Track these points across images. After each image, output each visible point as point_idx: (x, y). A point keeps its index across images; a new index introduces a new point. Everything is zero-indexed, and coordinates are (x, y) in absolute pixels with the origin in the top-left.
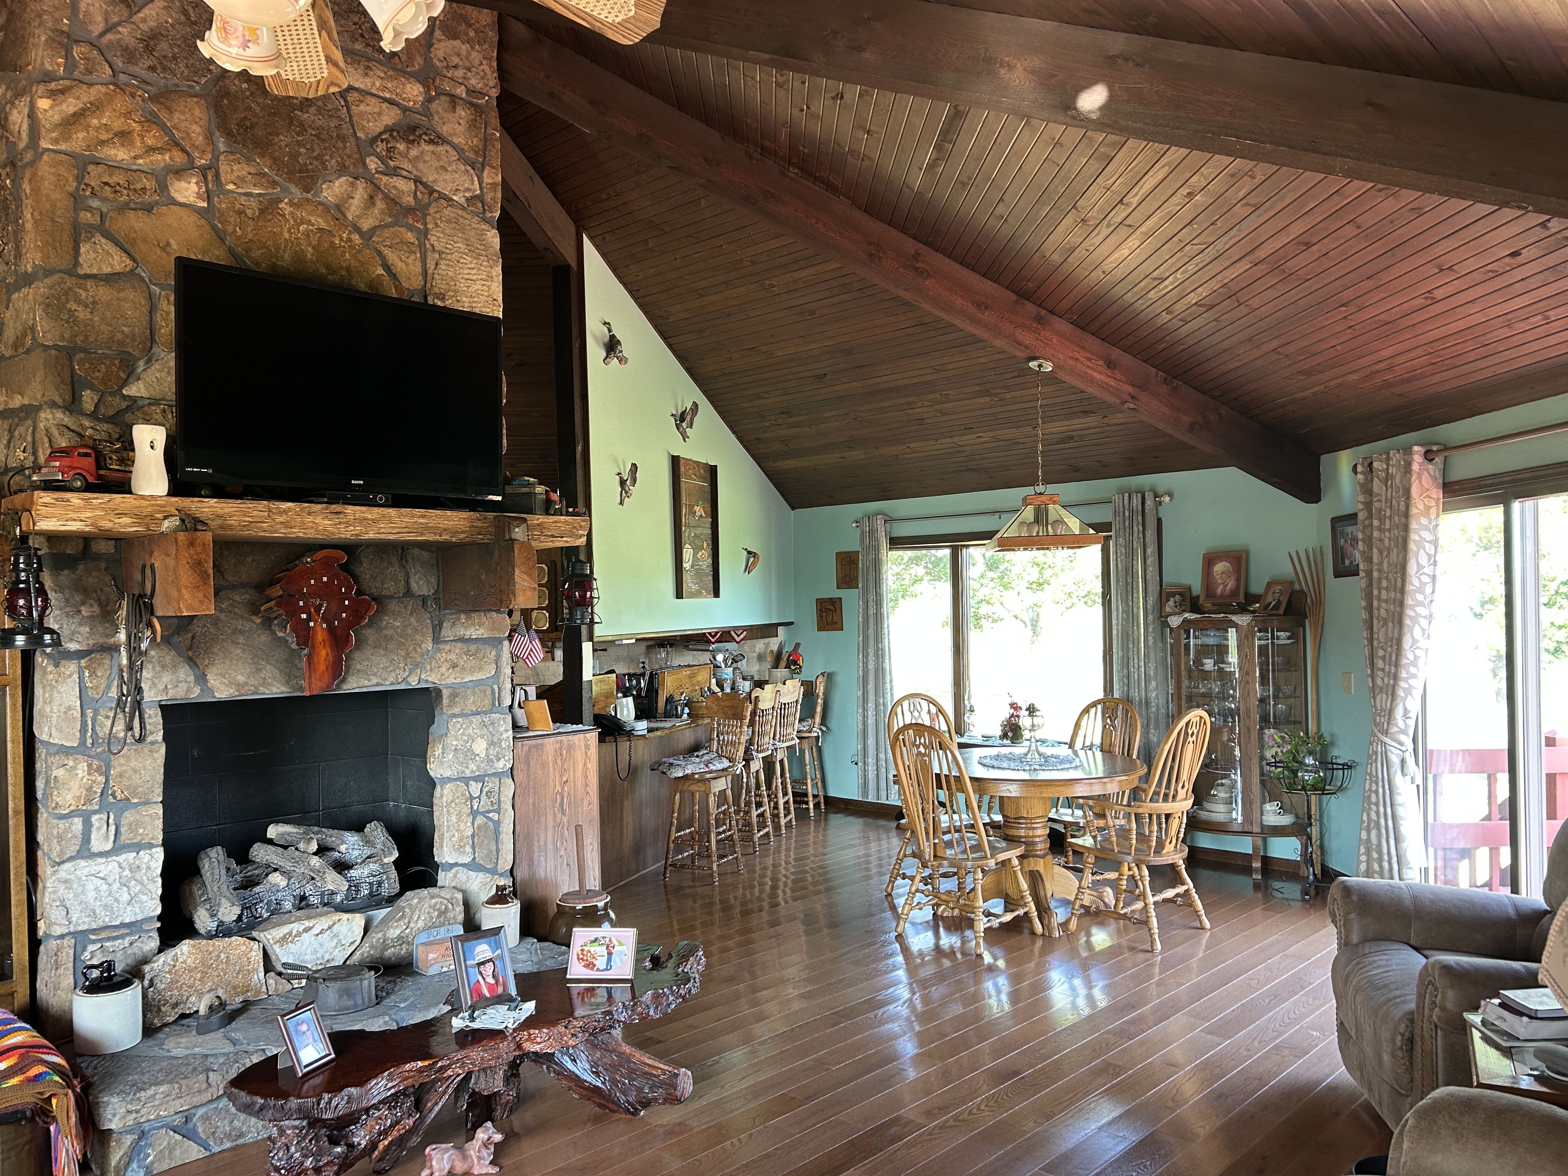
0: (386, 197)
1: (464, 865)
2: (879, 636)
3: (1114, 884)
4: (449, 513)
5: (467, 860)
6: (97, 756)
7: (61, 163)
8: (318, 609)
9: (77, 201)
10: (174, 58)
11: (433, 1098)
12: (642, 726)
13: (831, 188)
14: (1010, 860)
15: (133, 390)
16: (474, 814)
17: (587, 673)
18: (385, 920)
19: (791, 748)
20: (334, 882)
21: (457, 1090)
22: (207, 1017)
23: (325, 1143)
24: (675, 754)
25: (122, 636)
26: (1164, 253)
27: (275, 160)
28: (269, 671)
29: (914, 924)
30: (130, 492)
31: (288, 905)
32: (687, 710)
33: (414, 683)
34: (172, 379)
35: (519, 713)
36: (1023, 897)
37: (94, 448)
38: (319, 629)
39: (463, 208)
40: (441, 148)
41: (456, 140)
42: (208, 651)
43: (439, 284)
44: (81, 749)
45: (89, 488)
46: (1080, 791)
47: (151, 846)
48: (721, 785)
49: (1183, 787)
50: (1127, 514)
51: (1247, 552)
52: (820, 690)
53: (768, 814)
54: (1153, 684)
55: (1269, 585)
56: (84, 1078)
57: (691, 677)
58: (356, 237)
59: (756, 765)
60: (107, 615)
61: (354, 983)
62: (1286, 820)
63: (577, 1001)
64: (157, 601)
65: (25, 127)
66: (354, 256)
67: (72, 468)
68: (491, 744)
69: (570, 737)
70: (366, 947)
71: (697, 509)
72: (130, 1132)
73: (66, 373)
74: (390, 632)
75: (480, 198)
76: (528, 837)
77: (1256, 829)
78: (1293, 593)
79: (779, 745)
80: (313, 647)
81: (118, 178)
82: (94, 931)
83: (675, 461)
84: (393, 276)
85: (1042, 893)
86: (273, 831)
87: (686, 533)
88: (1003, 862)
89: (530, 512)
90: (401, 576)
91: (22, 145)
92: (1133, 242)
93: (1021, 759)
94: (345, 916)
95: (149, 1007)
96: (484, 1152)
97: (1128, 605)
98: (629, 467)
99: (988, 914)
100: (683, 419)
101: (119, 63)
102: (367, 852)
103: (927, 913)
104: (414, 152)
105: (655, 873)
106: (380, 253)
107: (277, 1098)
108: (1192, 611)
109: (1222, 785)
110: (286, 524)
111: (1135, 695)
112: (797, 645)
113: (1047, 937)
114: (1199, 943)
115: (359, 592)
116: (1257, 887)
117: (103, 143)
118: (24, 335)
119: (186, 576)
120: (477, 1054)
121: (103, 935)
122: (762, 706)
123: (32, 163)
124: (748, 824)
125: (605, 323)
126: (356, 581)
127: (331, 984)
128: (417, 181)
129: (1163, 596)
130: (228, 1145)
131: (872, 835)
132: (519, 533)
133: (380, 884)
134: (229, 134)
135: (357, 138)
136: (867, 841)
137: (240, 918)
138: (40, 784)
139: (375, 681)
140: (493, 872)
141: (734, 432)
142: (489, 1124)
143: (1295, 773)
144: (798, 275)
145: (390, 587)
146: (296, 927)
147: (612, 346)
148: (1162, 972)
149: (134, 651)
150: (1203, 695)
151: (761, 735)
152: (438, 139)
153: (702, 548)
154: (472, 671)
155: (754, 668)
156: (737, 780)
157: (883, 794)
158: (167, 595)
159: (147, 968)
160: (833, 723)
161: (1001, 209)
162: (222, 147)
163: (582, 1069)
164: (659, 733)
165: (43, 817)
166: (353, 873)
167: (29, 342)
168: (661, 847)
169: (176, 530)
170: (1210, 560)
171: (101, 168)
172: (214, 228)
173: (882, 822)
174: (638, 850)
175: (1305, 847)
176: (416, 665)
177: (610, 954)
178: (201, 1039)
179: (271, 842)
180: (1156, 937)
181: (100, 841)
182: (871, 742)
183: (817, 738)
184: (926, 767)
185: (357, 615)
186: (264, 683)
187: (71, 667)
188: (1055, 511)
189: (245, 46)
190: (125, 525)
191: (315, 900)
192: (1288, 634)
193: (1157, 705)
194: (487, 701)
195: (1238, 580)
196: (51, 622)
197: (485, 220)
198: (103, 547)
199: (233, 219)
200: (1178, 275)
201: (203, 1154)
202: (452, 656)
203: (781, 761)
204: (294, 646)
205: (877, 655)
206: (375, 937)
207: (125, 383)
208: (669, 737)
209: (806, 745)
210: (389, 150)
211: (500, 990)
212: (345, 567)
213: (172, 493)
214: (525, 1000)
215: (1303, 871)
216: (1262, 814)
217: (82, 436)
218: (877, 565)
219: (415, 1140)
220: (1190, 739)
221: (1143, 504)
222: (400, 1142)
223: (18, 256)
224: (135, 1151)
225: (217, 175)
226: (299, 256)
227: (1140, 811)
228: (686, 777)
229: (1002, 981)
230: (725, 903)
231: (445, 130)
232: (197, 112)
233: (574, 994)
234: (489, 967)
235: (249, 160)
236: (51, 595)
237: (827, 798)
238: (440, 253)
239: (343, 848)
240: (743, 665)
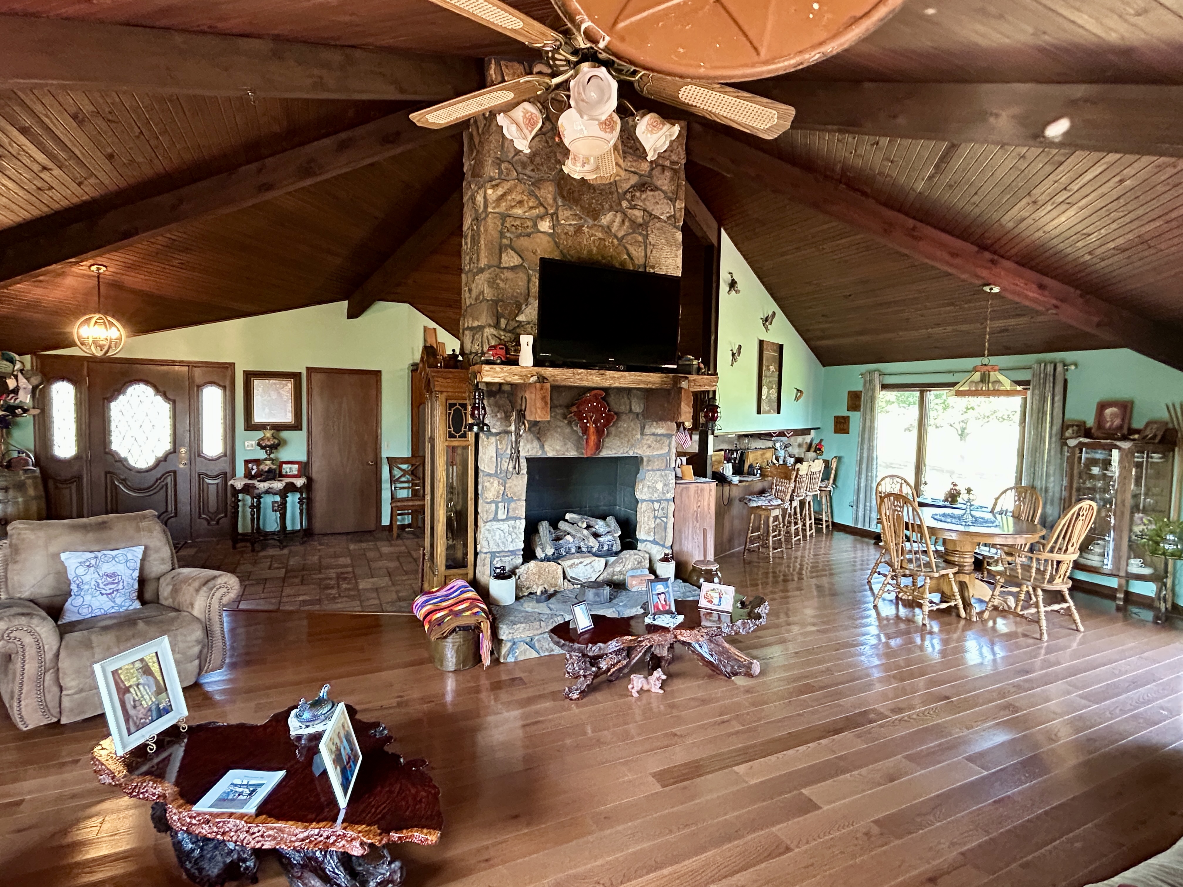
0: (630, 220)
1: (650, 541)
2: (871, 439)
3: (1016, 595)
4: (652, 374)
5: (651, 539)
6: (501, 478)
7: (495, 218)
8: (591, 418)
9: (502, 235)
10: (542, 164)
11: (635, 653)
12: (736, 479)
13: (864, 194)
14: (948, 574)
15: (521, 318)
16: (655, 518)
17: (710, 452)
18: (614, 563)
19: (815, 496)
20: (593, 542)
21: (646, 652)
22: (540, 596)
23: (588, 665)
24: (752, 494)
25: (513, 428)
26: (1094, 218)
27: (582, 207)
28: (570, 445)
29: (884, 600)
30: (518, 365)
31: (573, 550)
32: (759, 472)
33: (631, 454)
34: (536, 312)
35: (678, 471)
36: (954, 596)
37: (505, 345)
38: (592, 426)
39: (665, 222)
40: (656, 193)
41: (664, 188)
42: (545, 434)
43: (652, 261)
44: (496, 475)
45: (503, 363)
46: (998, 541)
47: (520, 519)
48: (777, 512)
49: (1072, 546)
50: (1042, 375)
51: (1132, 403)
52: (834, 466)
53: (800, 529)
54: (1052, 479)
55: (1148, 424)
56: (493, 615)
57: (764, 454)
58: (615, 241)
59: (796, 503)
60: (507, 417)
61: (601, 591)
62: (1147, 571)
63: (703, 617)
64: (527, 413)
65: (482, 202)
66: (614, 250)
67: (496, 354)
68: (665, 485)
69: (703, 485)
70: (605, 574)
71: (771, 367)
72: (510, 641)
73: (495, 312)
74: (622, 429)
75: (674, 216)
76: (680, 532)
77: (1122, 574)
78: (1167, 430)
79: (809, 493)
80: (588, 435)
81: (518, 223)
82: (499, 552)
83: (761, 342)
84: (631, 259)
85: (966, 594)
86: (568, 516)
87: (765, 380)
88: (943, 575)
89: (690, 373)
90: (628, 402)
91: (480, 211)
92: (1071, 212)
93: (959, 518)
94: (597, 558)
95: (518, 588)
96: (657, 682)
97: (1037, 430)
98: (737, 347)
99: (931, 602)
100: (767, 321)
101: (519, 169)
102: (607, 530)
103: (893, 596)
104: (644, 196)
105: (739, 552)
106: (626, 248)
107: (570, 642)
108: (1086, 436)
109: (1098, 544)
110: (581, 380)
111: (1038, 484)
112: (821, 440)
113: (968, 620)
114: (1075, 639)
115: (609, 411)
116: (1118, 609)
117: (512, 207)
118: (480, 294)
119: (539, 404)
120: (656, 637)
121: (502, 554)
122: (800, 473)
123: (485, 219)
124: (788, 532)
125: (730, 273)
126: (608, 405)
127: (591, 590)
128: (645, 210)
129: (1065, 426)
130: (547, 654)
131: (859, 546)
132: (684, 384)
133: (612, 545)
134: (563, 197)
135: (618, 193)
136: (855, 549)
137: (554, 554)
138: (480, 487)
139: (614, 452)
140: (663, 546)
141: (794, 326)
142: (659, 670)
143: (1158, 543)
144: (838, 242)
145: (623, 408)
146: (577, 561)
147: (733, 284)
148: (1047, 653)
149: (518, 436)
150: (1089, 488)
151: (799, 488)
152: (656, 189)
153: (772, 388)
154: (658, 449)
155: (796, 451)
156: (784, 511)
157: (867, 525)
158: (531, 412)
159: (517, 571)
160: (839, 483)
161: (976, 199)
162: (560, 204)
163: (704, 651)
164: (744, 484)
165: (480, 501)
166: (601, 539)
167: (481, 297)
168: (742, 539)
169: (535, 382)
170: (1102, 406)
171: (511, 219)
172: (556, 242)
173: (866, 540)
174: (730, 540)
175: (1159, 591)
176: (632, 446)
177: (720, 598)
178: (537, 605)
179: (567, 521)
180: (1045, 632)
181: (502, 515)
182: (862, 496)
183: (830, 491)
184: (900, 518)
185: (608, 420)
186: (567, 450)
187: (493, 439)
188: (995, 375)
189: (583, 166)
190: (516, 380)
191: (585, 549)
192: (1160, 456)
193: (1054, 492)
194: (664, 465)
195: (1123, 420)
196: (486, 421)
197: (675, 227)
198: (507, 388)
199: (563, 236)
200: (1102, 231)
201: (537, 656)
202: (649, 442)
203: (809, 502)
204: (581, 434)
205: (869, 449)
206: (610, 570)
207: (517, 315)
208: (749, 486)
209: (823, 494)
210: (632, 197)
211: (667, 608)
212: (604, 399)
213: (534, 366)
214: (679, 614)
215: (1156, 604)
216: (1127, 565)
217: (500, 340)
218: (873, 399)
219: (626, 671)
220: (1080, 518)
221: (1055, 369)
222: (620, 670)
223: (478, 260)
224: (511, 649)
225: (557, 217)
226: (590, 252)
227: (1040, 557)
228: (758, 507)
229: (936, 641)
230: (774, 572)
231: (659, 183)
232: (551, 189)
233: (702, 614)
234: (663, 596)
235: (571, 209)
236: (487, 408)
237: (833, 523)
238: (653, 245)
239: (597, 527)
240: (790, 449)
